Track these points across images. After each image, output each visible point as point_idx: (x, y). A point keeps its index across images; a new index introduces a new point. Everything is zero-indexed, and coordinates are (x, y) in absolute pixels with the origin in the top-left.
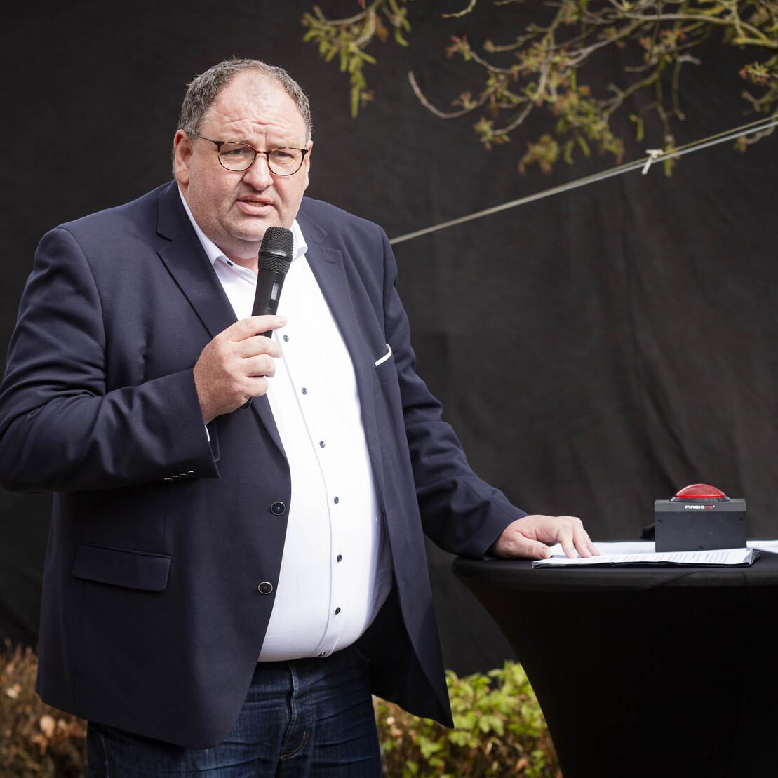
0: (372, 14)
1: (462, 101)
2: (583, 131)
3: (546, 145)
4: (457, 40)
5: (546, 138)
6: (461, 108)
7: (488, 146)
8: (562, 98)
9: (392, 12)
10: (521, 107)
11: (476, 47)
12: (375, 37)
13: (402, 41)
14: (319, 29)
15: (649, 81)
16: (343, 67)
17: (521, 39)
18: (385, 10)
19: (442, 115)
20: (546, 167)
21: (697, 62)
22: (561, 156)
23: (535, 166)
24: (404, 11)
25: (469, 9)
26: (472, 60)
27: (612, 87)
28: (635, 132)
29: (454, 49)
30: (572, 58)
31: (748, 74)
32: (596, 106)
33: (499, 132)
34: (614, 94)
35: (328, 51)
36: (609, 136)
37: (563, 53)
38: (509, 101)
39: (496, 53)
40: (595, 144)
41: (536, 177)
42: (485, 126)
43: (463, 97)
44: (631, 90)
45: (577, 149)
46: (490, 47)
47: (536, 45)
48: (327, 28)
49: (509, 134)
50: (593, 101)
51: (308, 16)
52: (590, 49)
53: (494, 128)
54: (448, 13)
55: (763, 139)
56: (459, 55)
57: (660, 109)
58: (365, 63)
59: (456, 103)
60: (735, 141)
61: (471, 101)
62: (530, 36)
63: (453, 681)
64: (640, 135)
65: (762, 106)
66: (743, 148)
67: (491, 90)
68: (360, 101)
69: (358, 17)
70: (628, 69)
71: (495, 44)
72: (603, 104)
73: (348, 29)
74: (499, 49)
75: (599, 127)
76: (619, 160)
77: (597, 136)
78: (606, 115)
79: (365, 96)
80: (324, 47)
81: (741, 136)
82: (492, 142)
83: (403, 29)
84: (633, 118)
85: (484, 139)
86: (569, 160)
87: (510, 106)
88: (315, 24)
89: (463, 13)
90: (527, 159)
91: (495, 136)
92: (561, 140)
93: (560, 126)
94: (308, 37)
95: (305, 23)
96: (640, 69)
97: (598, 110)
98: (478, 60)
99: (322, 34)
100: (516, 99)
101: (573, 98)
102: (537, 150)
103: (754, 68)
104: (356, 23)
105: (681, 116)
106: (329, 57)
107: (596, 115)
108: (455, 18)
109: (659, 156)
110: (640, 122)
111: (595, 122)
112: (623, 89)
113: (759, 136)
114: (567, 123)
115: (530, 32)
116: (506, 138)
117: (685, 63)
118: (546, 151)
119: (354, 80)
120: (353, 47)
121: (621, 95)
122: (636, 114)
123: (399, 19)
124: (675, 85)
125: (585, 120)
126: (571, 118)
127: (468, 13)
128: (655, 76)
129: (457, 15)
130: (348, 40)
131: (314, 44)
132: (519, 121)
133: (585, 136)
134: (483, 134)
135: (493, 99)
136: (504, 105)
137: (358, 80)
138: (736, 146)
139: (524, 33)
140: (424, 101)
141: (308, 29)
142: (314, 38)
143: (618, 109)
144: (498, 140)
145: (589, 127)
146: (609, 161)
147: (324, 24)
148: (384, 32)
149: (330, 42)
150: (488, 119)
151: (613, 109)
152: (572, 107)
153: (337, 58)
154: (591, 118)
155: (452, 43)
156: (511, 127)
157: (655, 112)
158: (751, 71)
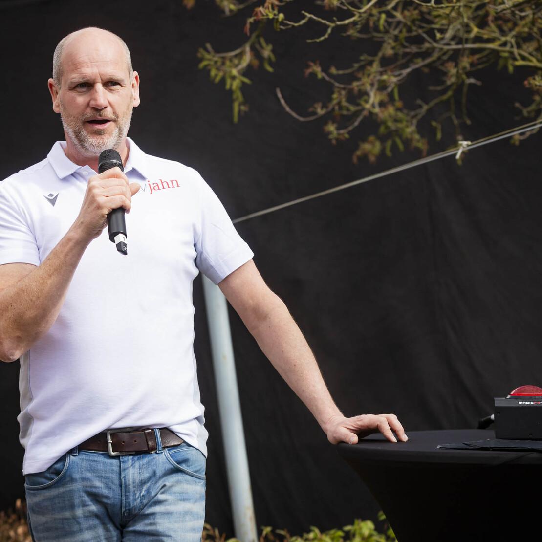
0: (248, 48)
1: (315, 108)
2: (398, 133)
3: (372, 143)
4: (312, 64)
5: (372, 138)
6: (315, 113)
7: (334, 142)
8: (383, 109)
9: (262, 48)
10: (356, 114)
11: (325, 70)
12: (250, 66)
13: (270, 69)
14: (210, 60)
15: (445, 97)
16: (228, 87)
17: (356, 65)
18: (257, 46)
19: (301, 119)
20: (372, 159)
21: (479, 83)
22: (383, 151)
23: (364, 158)
24: (270, 47)
25: (326, 36)
26: (323, 79)
27: (419, 102)
28: (435, 135)
29: (310, 70)
30: (396, 76)
31: (530, 84)
32: (407, 115)
33: (342, 132)
34: (420, 107)
35: (216, 75)
36: (417, 137)
37: (389, 73)
38: (348, 110)
39: (338, 75)
40: (407, 142)
41: (365, 166)
42: (331, 128)
43: (316, 105)
44: (432, 103)
45: (394, 147)
46: (334, 71)
47: (369, 68)
48: (216, 59)
49: (349, 133)
50: (405, 111)
51: (202, 50)
52: (408, 70)
53: (338, 129)
54: (311, 39)
55: (531, 136)
56: (314, 75)
57: (454, 117)
58: (243, 83)
59: (311, 110)
60: (511, 137)
61: (322, 108)
62: (362, 63)
63: (316, 534)
64: (439, 136)
65: (529, 113)
66: (517, 143)
67: (335, 102)
68: (240, 111)
69: (238, 51)
70: (431, 88)
71: (338, 69)
72: (412, 113)
73: (231, 60)
74: (341, 72)
75: (410, 130)
76: (425, 153)
77: (409, 136)
78: (415, 121)
79: (243, 108)
80: (213, 72)
81: (516, 134)
82: (337, 139)
83: (269, 59)
84: (434, 124)
85: (331, 137)
86: (388, 153)
87: (349, 113)
88: (207, 56)
89: (322, 38)
90: (359, 153)
91: (339, 134)
92: (383, 139)
93: (382, 129)
94: (202, 65)
95: (199, 55)
96: (439, 88)
97: (409, 118)
98: (327, 78)
99: (212, 63)
100: (353, 108)
101: (391, 110)
102: (366, 146)
103: (534, 79)
104: (236, 56)
105: (469, 122)
106: (218, 79)
107: (407, 121)
108: (316, 42)
109: (468, 145)
110: (439, 127)
111: (407, 126)
112: (427, 103)
113: (528, 134)
114: (387, 127)
115: (362, 60)
116: (347, 136)
117: (470, 84)
118: (372, 148)
119: (235, 96)
120: (234, 72)
121: (425, 107)
122: (435, 120)
123: (267, 52)
124: (464, 100)
125: (400, 125)
126: (390, 124)
127: (326, 39)
128: (450, 93)
129: (318, 40)
130: (230, 67)
131: (206, 70)
132: (356, 124)
133: (400, 137)
134: (330, 133)
135: (337, 108)
136: (345, 113)
137: (238, 95)
138: (512, 141)
139: (358, 61)
140: (288, 109)
141: (202, 60)
142: (206, 66)
143: (424, 117)
144: (341, 137)
145: (403, 129)
146: (417, 154)
147: (214, 56)
148: (256, 63)
149: (218, 69)
150: (333, 122)
151: (420, 117)
152: (390, 116)
153: (223, 81)
154: (404, 123)
155: (308, 67)
156: (351, 128)
157: (450, 119)
158: (532, 81)
